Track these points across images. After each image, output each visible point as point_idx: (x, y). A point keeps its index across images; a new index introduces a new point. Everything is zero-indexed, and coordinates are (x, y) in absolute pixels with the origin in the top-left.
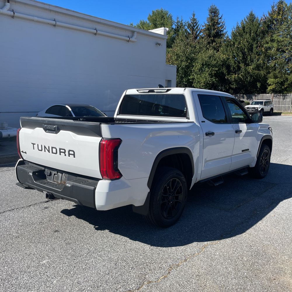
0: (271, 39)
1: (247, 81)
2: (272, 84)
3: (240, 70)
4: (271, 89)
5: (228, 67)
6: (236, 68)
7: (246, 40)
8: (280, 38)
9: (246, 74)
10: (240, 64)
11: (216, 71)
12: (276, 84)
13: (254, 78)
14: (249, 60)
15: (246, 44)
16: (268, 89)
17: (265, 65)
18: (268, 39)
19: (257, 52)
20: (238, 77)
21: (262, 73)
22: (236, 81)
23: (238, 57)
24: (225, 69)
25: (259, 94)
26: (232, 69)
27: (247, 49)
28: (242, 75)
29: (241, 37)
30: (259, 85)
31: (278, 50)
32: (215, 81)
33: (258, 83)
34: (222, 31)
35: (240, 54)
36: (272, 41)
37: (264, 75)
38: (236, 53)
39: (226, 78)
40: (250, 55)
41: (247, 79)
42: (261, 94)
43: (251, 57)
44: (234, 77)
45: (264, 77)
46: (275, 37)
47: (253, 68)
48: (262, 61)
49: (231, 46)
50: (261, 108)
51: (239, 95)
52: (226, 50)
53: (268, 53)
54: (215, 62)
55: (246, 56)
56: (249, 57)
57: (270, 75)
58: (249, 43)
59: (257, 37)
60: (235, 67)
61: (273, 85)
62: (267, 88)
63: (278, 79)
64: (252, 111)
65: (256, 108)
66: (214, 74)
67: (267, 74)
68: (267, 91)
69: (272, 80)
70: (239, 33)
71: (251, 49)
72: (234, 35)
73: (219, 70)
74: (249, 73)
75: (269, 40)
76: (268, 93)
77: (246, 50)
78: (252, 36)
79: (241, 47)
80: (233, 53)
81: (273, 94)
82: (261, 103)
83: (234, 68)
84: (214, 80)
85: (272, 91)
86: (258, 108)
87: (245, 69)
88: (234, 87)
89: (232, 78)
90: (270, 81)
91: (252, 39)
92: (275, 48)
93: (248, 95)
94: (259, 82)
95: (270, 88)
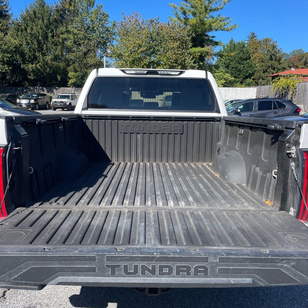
0: (66, 30)
1: (46, 73)
2: (72, 77)
3: (36, 59)
4: (72, 83)
5: (22, 55)
6: (32, 57)
7: (39, 26)
8: (76, 31)
9: (44, 64)
10: (36, 52)
11: (8, 57)
12: (76, 77)
13: (53, 70)
14: (45, 49)
15: (40, 31)
16: (70, 83)
17: (64, 56)
18: (63, 29)
19: (53, 43)
20: (36, 67)
21: (62, 65)
22: (33, 71)
23: (33, 45)
24: (19, 57)
25: (60, 87)
26: (27, 57)
27: (42, 37)
28: (40, 65)
29: (32, 22)
30: (59, 78)
31: (75, 42)
32: (9, 69)
33: (58, 75)
34: (7, 11)
35: (34, 41)
36: (68, 32)
37: (64, 67)
38: (31, 40)
39: (22, 67)
40: (46, 45)
41: (46, 71)
42: (62, 87)
43: (47, 46)
44: (30, 67)
45: (64, 69)
46: (70, 28)
47: (51, 59)
48: (60, 52)
49: (22, 31)
50: (69, 102)
51: (38, 88)
52: (16, 34)
53: (65, 44)
54: (6, 47)
55: (41, 44)
56: (45, 46)
57: (70, 67)
58: (44, 31)
59: (50, 25)
60: (30, 55)
61: (74, 78)
62: (68, 82)
63: (78, 73)
64: (60, 105)
65: (64, 102)
66: (7, 61)
67: (66, 66)
68: (68, 85)
69: (73, 73)
70: (30, 17)
71: (46, 38)
72: (24, 19)
73: (11, 57)
74: (47, 64)
75: (65, 30)
76: (69, 87)
77: (40, 38)
78: (45, 23)
79: (35, 33)
80: (26, 39)
81: (74, 88)
82: (67, 97)
83: (30, 57)
84: (7, 68)
85: (73, 84)
86: (66, 102)
87: (43, 59)
88: (32, 78)
89: (29, 68)
90: (71, 74)
91: (45, 27)
92: (72, 40)
93: (49, 88)
94: (60, 74)
95: (71, 81)
